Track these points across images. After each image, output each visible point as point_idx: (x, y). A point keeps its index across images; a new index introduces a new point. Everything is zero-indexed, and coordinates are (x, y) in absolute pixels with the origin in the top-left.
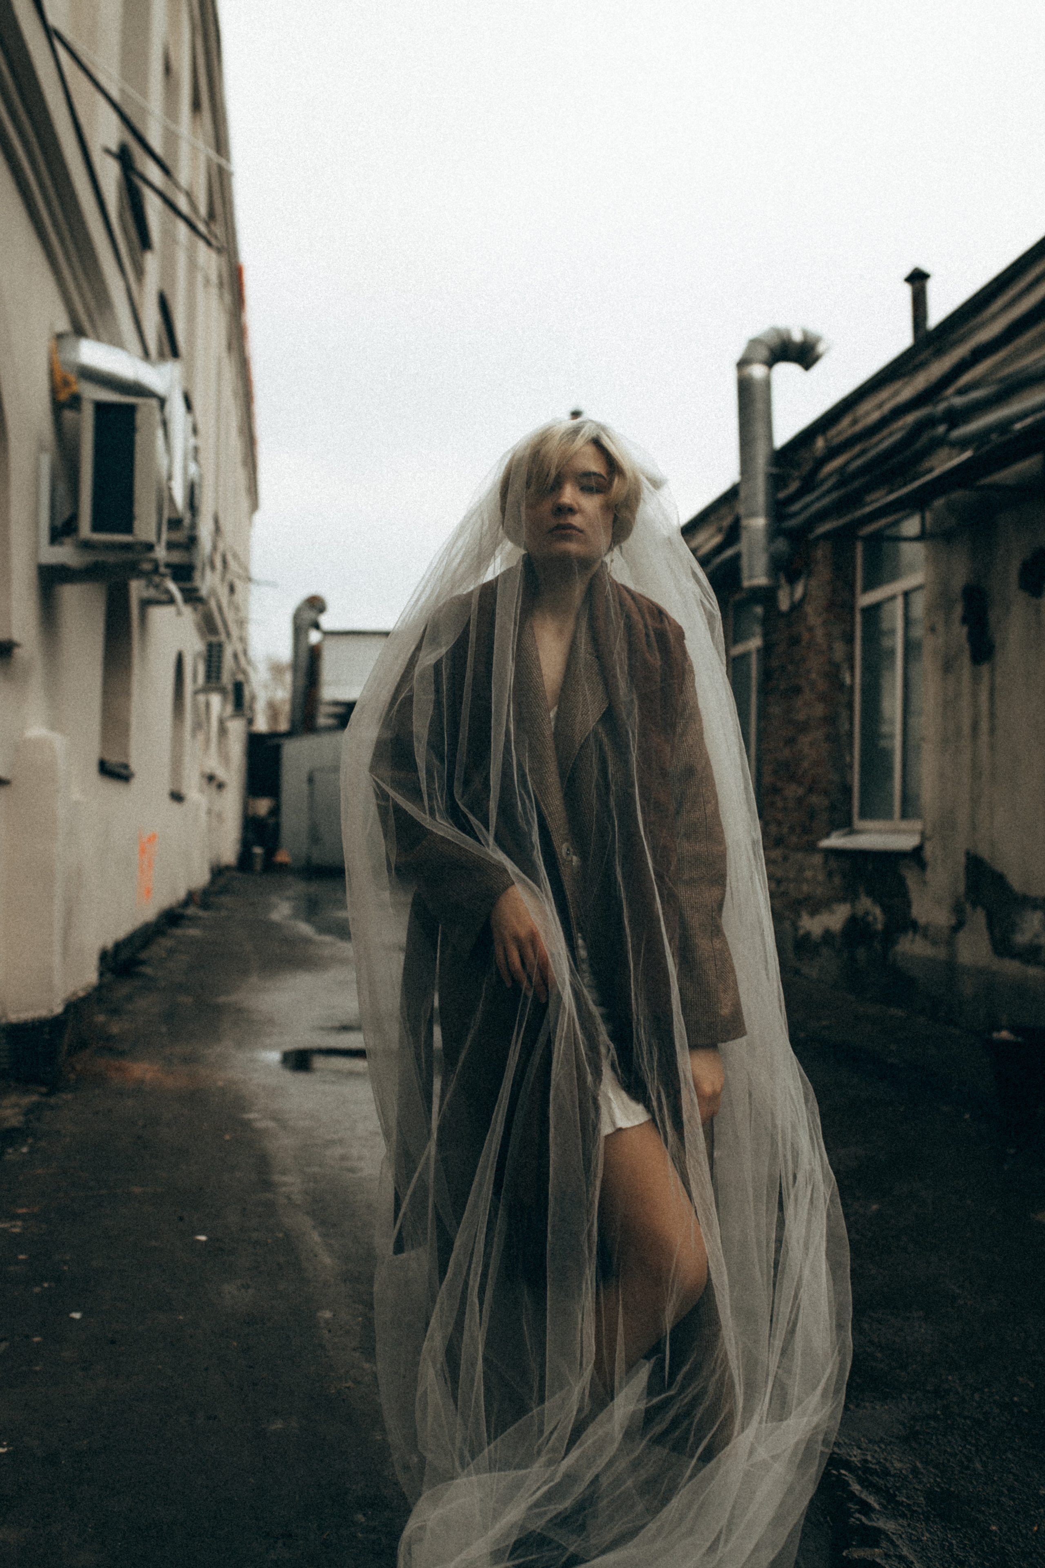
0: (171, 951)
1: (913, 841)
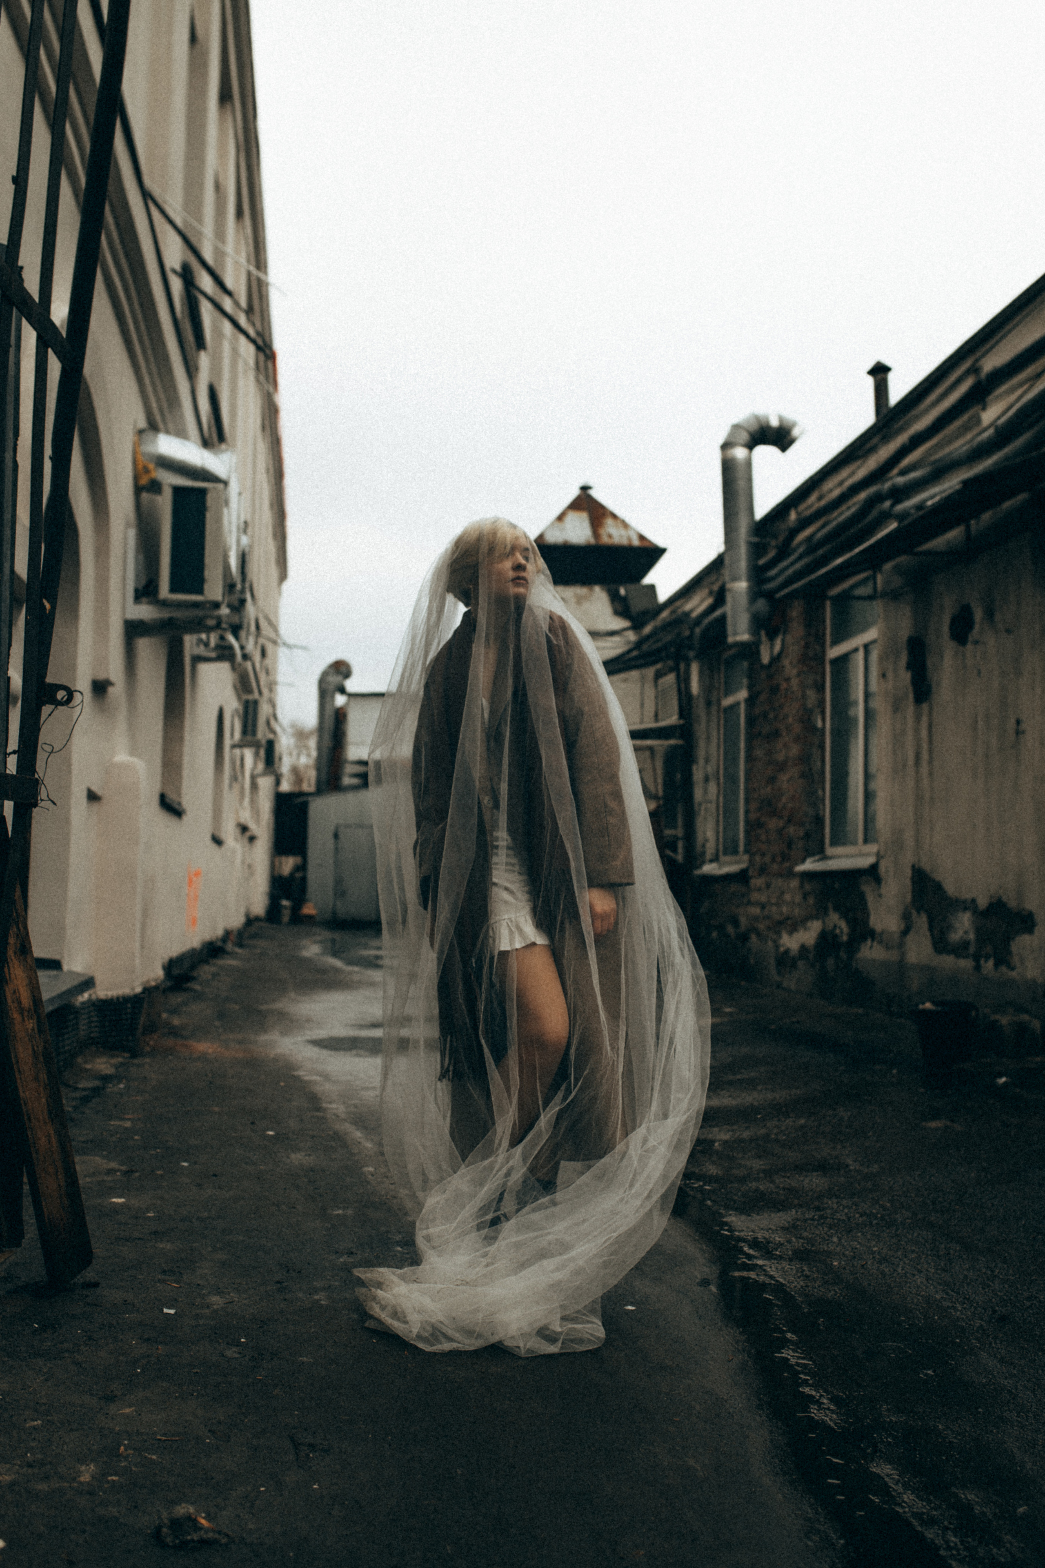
0: (214, 978)
1: (871, 860)
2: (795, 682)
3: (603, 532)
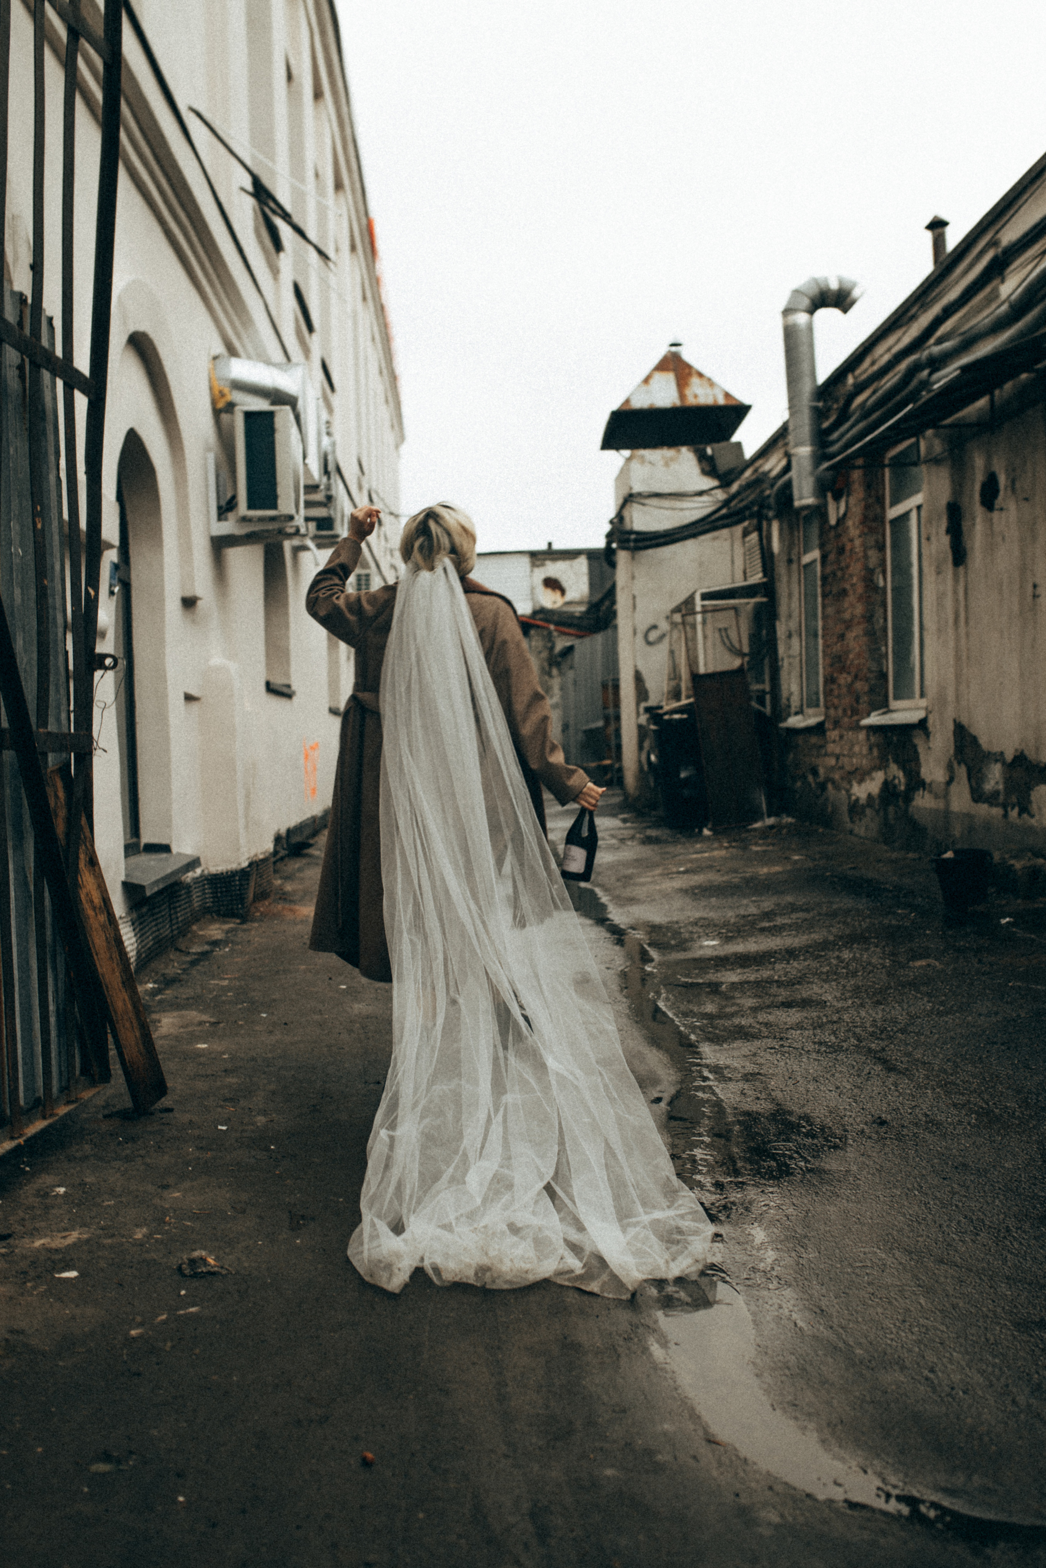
1: (921, 714)
2: (857, 542)
3: (689, 392)
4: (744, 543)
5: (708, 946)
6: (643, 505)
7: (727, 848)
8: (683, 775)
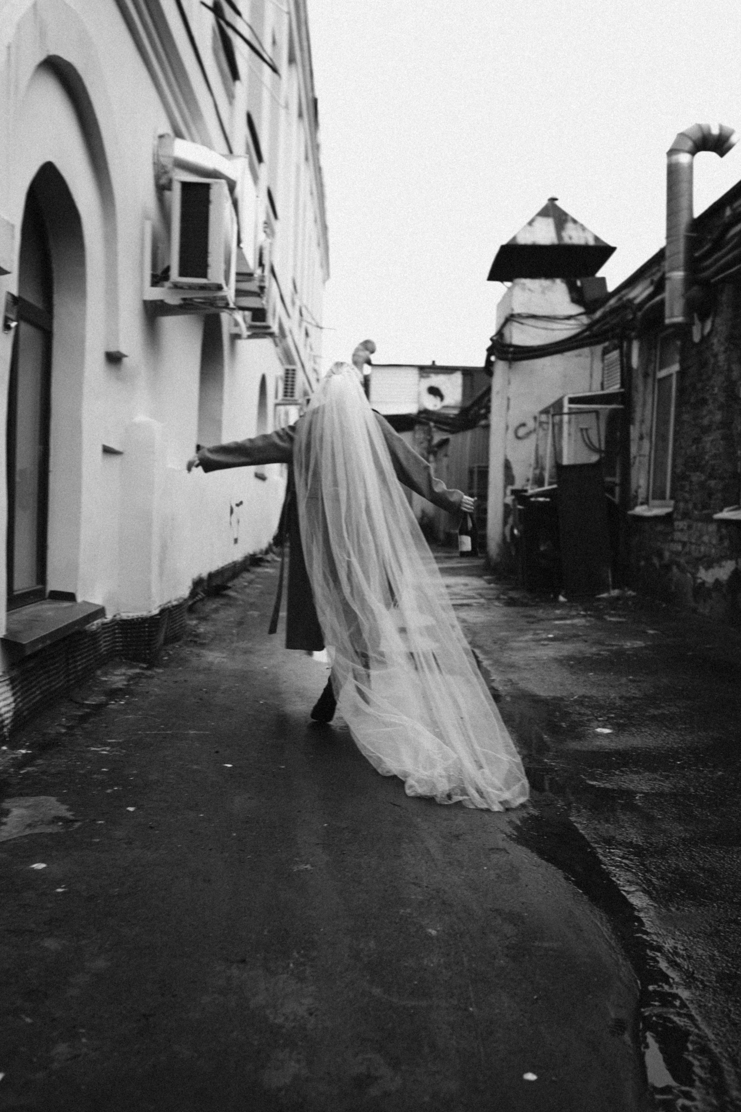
0: (251, 582)
2: (721, 358)
3: (565, 234)
4: (603, 360)
5: (601, 734)
6: (522, 324)
7: (584, 616)
8: (542, 548)
